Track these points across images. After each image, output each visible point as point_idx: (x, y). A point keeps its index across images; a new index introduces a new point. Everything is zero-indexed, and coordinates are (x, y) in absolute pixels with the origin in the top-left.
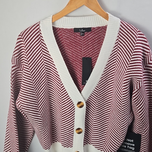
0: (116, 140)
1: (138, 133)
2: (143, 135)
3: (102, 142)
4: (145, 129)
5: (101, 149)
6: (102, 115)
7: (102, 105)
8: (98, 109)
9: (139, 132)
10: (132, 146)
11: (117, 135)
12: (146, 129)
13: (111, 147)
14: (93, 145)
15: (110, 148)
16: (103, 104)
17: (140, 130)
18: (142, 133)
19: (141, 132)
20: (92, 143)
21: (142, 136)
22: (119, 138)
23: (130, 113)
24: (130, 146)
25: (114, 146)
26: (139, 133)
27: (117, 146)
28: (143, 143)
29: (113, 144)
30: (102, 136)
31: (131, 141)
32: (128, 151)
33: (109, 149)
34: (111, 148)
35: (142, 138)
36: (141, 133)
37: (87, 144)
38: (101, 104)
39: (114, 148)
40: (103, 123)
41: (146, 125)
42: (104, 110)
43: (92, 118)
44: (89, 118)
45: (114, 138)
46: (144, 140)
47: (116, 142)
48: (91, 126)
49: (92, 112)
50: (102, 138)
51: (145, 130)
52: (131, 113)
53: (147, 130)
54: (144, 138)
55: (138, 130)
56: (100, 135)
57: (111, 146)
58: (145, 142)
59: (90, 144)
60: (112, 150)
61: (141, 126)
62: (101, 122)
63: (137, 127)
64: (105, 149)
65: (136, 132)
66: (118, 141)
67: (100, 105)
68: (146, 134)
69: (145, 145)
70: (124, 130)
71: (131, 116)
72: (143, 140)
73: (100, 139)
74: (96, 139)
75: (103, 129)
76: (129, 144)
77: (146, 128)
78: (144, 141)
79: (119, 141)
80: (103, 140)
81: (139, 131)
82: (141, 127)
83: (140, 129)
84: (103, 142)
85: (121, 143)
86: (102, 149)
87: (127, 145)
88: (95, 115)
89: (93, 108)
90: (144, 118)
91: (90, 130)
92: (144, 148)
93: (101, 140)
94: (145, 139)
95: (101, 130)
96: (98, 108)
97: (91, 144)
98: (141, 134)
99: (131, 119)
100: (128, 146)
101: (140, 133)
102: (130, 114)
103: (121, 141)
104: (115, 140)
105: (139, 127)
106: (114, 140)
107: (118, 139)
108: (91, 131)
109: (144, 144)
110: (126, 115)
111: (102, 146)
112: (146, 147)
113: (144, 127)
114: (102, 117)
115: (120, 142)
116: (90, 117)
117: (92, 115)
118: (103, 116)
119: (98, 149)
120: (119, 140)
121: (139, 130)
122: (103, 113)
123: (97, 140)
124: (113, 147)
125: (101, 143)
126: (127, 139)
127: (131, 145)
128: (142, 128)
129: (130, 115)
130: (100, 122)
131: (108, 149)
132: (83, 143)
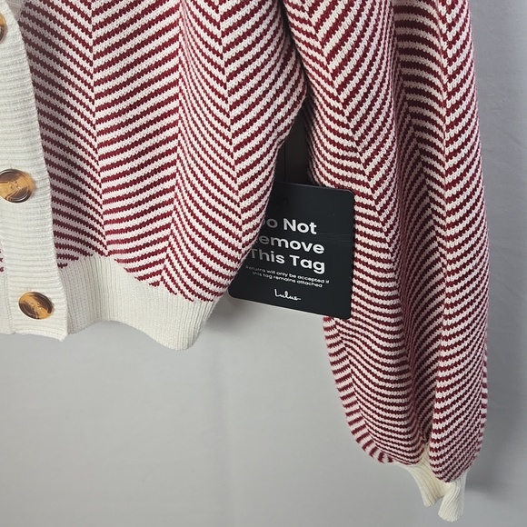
0: (220, 226)
1: (338, 181)
2: (363, 195)
3: (155, 242)
4: (369, 160)
5: (154, 274)
6: (137, 90)
7: (130, 30)
8: (109, 57)
9: (343, 178)
10: (312, 256)
11: (220, 202)
12: (378, 159)
13: (197, 265)
14: (119, 261)
15: (190, 270)
16: (132, 21)
17: (346, 163)
18: (359, 183)
19: (349, 174)
20: (111, 248)
21: (357, 199)
22: (233, 217)
23: (283, 67)
24: (302, 253)
25: (212, 258)
26: (341, 183)
27: (226, 255)
28: (365, 235)
29: (203, 250)
30: (152, 209)
31: (303, 228)
32: (297, 279)
33: (187, 274)
34: (197, 270)
35: (357, 208)
36: (352, 180)
37: (86, 254)
38: (124, 26)
39: (211, 269)
40: (150, 136)
41: (378, 133)
42: (144, 65)
43: (87, 114)
44: (70, 117)
45: (207, 215)
46: (370, 217)
47: (220, 238)
48: (89, 159)
49: (79, 78)
50: (151, 221)
51: (372, 165)
52: (289, 68)
53: (381, 164)
54: (367, 207)
55: (334, 169)
56: (139, 203)
57: (198, 259)
58: (374, 228)
59: (101, 253)
60: (203, 276)
61: (346, 143)
62: (138, 136)
63: (328, 151)
64: (169, 275)
65: (326, 179)
66: (227, 231)
67: (116, 31)
68: (378, 184)
69: (378, 245)
70: (251, 167)
71: (286, 82)
72: (365, 221)
73: (143, 225)
74: (123, 225)
75: (155, 171)
76: (295, 245)
77: (376, 152)
78: (372, 223)
79: (234, 229)
80: (157, 230)
81: (341, 172)
82: (347, 149)
83: (343, 158)
84: (160, 240)
85: (245, 239)
86: (157, 278)
87: (287, 252)
88: (99, 96)
89: (78, 51)
90: (363, 89)
91: (88, 180)
92: (370, 262)
93: (150, 233)
94: (376, 215)
95: (141, 179)
96: (109, 50)
97: (106, 252)
98: (354, 186)
99: (290, 103)
100: (295, 258)
101: (347, 184)
102: (280, 73)
103: (245, 227)
104: (213, 227)
105: (340, 146)
106: (207, 228)
107: (228, 219)
108: (95, 185)
109: (371, 243)
110: (251, 76)
111: (156, 263)
112: (383, 256)
113: (366, 148)
114: (138, 103)
115: (240, 233)
116: (76, 110)
117: (84, 94)
118: (145, 99)
119: (141, 278)
120: (234, 223)
121: (341, 167)
122: (145, 78)
123: (129, 229)
124: (204, 265)
125: (147, 245)
126: (286, 221)
127: (307, 250)
128: (356, 150)
129: (281, 80)
130: (129, 135)
131: (183, 275)
132: (52, 251)
